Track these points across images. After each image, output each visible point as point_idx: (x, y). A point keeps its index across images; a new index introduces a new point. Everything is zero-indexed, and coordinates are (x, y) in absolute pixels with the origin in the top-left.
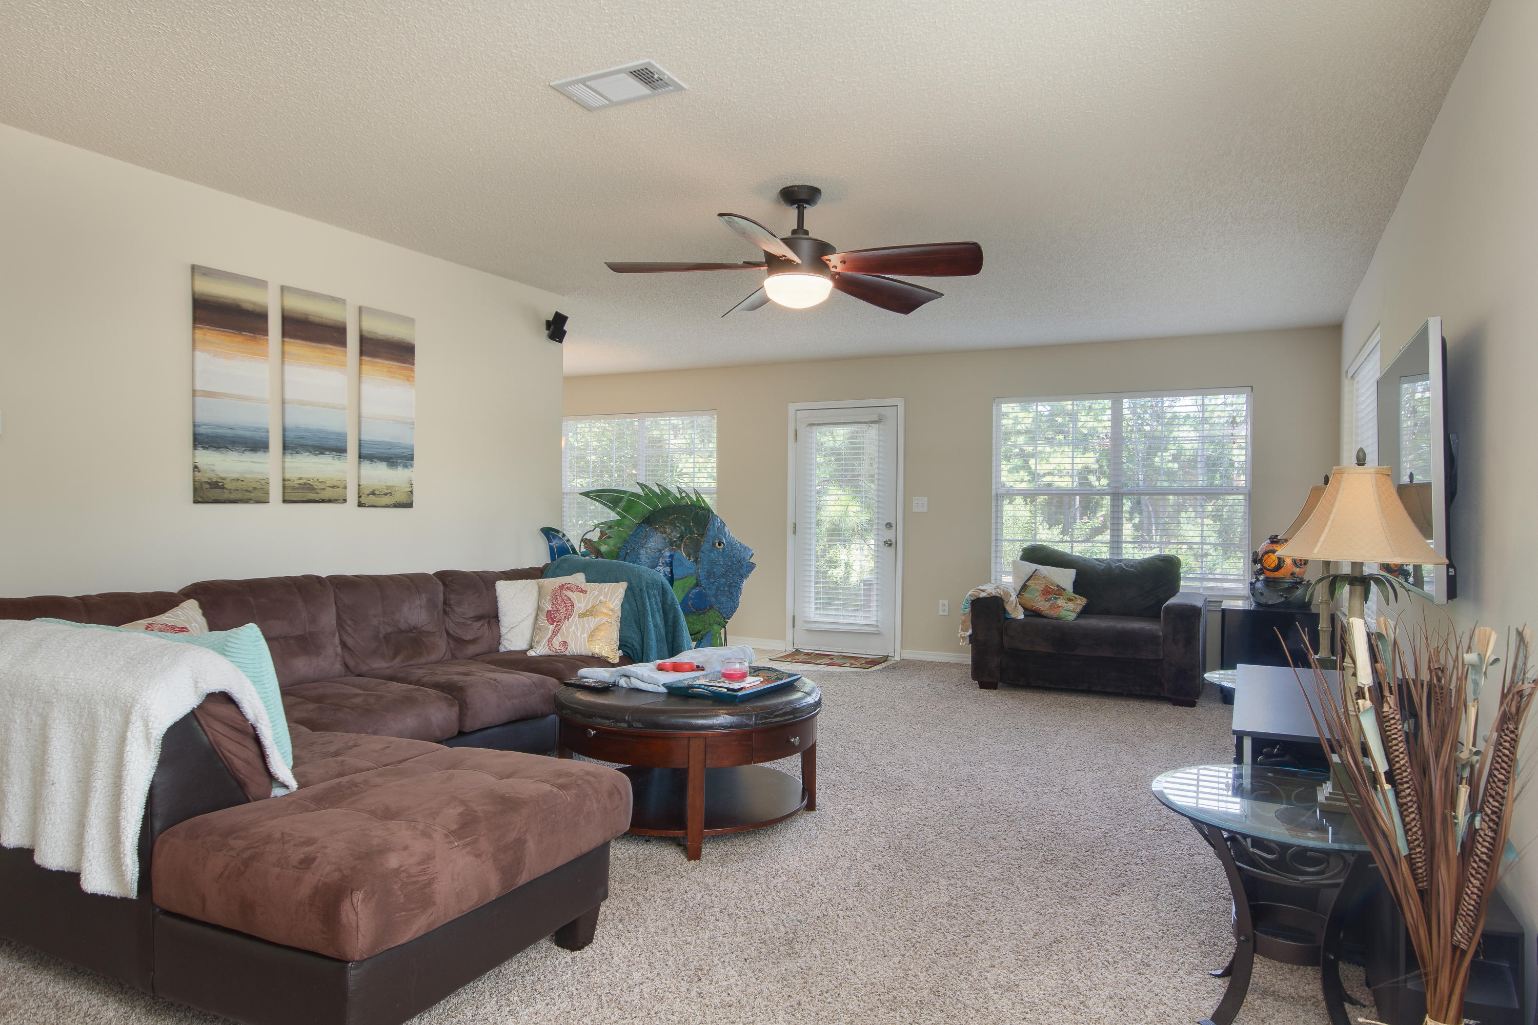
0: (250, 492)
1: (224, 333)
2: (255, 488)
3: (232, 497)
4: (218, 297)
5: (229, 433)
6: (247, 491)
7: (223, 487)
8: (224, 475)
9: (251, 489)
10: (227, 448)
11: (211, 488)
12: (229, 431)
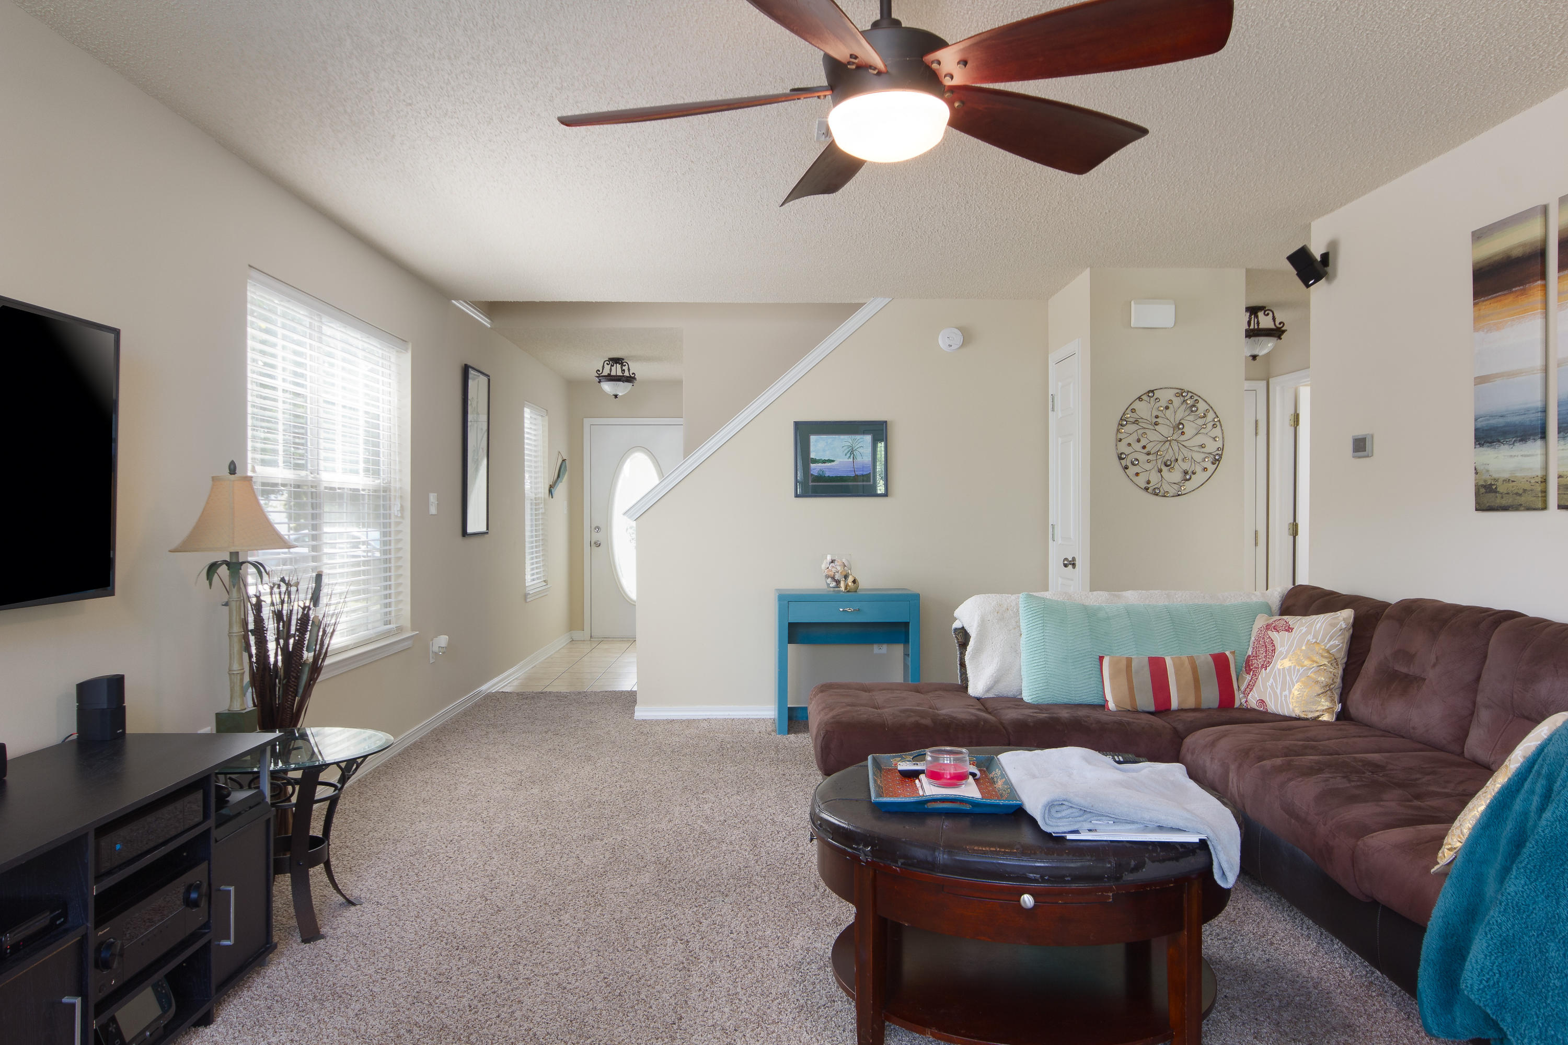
0: (1520, 495)
1: (1493, 300)
2: (1525, 491)
3: (1504, 502)
4: (1490, 258)
5: (1500, 422)
6: (1517, 494)
7: (1495, 491)
8: (1496, 476)
9: (1521, 492)
10: (1499, 441)
11: (1486, 492)
12: (1501, 420)
